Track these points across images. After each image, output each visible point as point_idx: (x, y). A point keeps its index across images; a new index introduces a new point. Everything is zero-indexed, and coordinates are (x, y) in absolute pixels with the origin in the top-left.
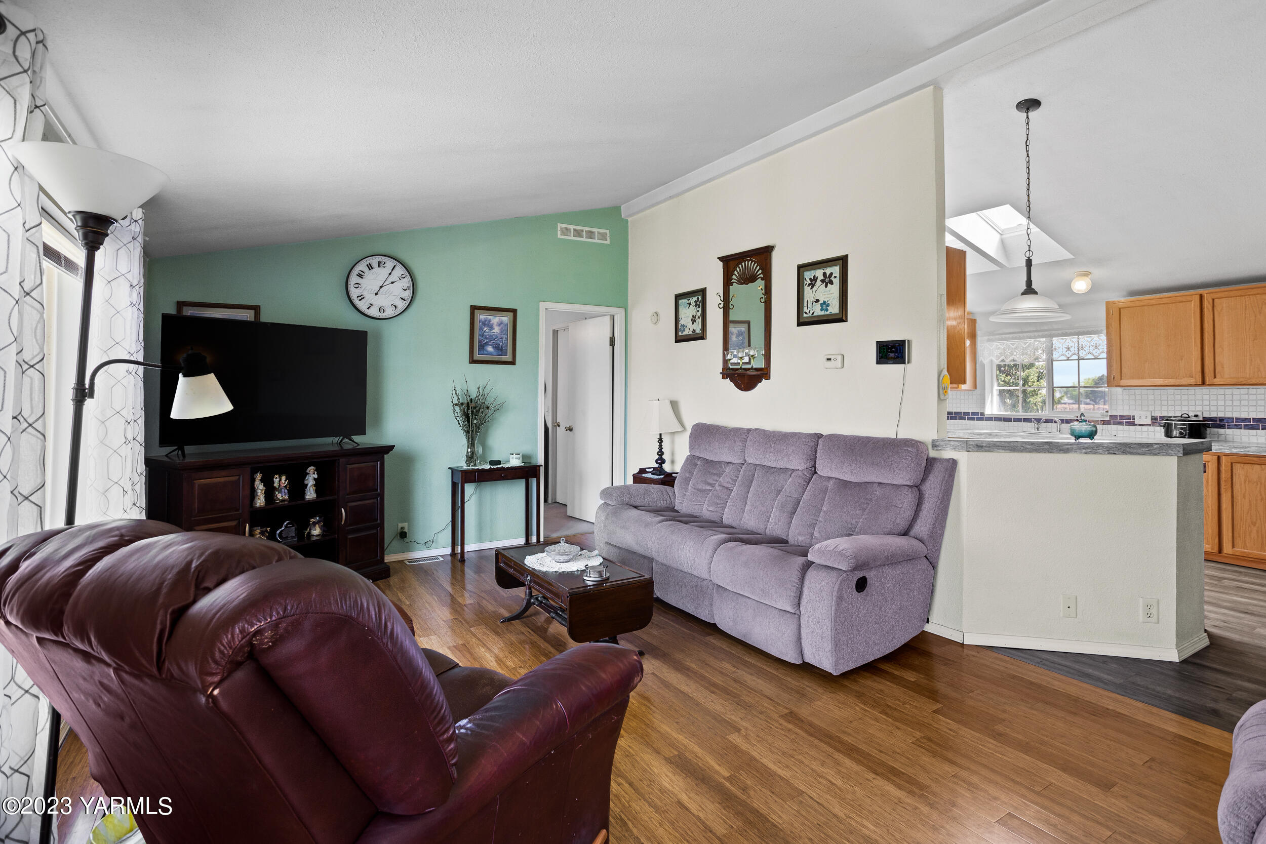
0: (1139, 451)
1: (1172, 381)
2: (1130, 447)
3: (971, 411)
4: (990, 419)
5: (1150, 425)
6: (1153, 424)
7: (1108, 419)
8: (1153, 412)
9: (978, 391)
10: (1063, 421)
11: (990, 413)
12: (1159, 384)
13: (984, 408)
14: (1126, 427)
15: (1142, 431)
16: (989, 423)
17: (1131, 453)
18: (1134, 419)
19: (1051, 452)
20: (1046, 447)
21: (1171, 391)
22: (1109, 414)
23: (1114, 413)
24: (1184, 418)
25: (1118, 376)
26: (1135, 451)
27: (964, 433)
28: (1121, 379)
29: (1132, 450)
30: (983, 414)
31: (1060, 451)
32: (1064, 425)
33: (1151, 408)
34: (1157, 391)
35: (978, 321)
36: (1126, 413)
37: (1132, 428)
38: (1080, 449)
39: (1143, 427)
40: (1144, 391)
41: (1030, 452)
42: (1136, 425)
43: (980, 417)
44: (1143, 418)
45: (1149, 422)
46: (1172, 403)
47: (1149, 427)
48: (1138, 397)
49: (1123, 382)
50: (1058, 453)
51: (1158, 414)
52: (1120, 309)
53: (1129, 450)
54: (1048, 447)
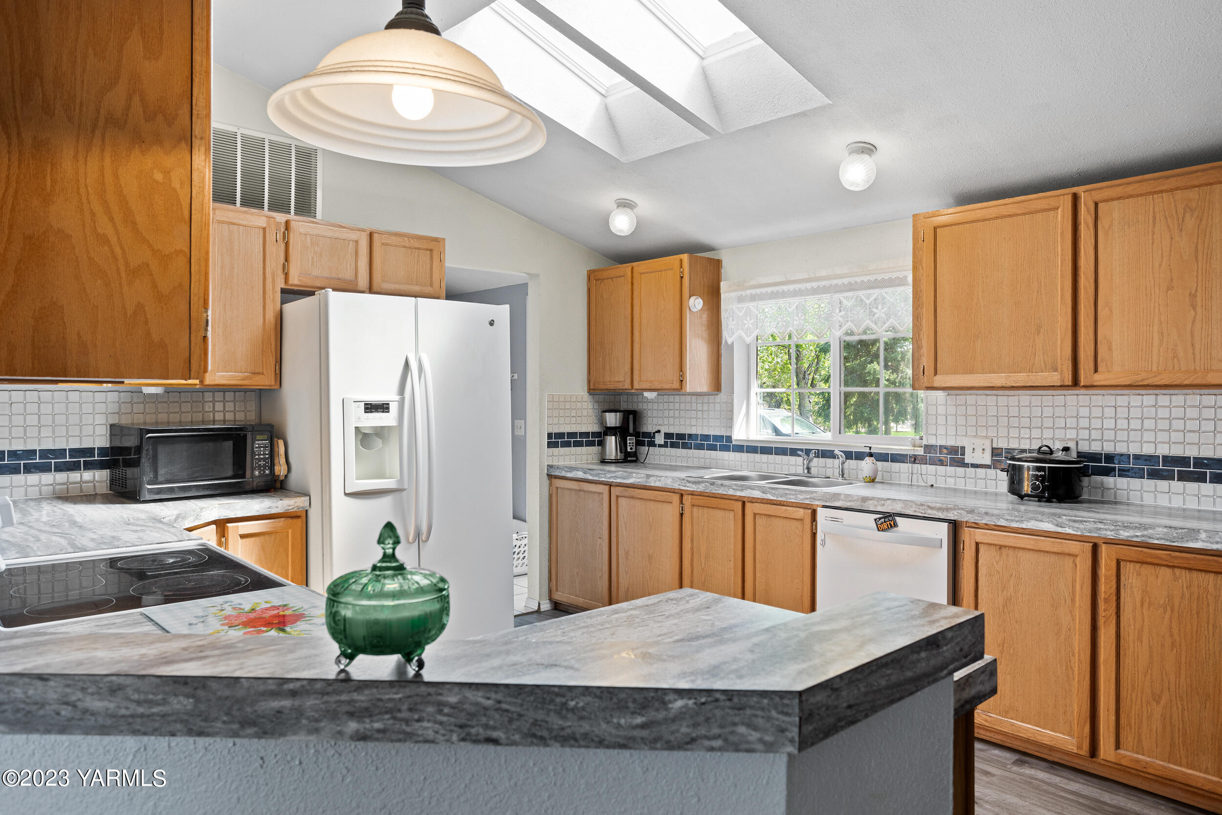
0: (603, 729)
1: (1021, 379)
2: (563, 710)
3: (712, 432)
4: (739, 448)
5: (988, 467)
6: (994, 465)
7: (920, 451)
8: (995, 440)
9: (722, 396)
10: (849, 455)
11: (745, 438)
12: (999, 385)
13: (731, 427)
14: (951, 470)
15: (976, 478)
16: (738, 455)
17: (568, 740)
18: (963, 454)
19: (201, 734)
20: (181, 703)
21: (1025, 398)
22: (924, 442)
23: (932, 441)
24: (1044, 454)
25: (929, 370)
26: (586, 727)
27: (673, 478)
28: (936, 373)
29: (570, 724)
30: (729, 439)
31: (245, 723)
32: (852, 463)
33: (992, 433)
34: (1003, 399)
35: (724, 264)
36: (951, 442)
37: (960, 471)
38: (333, 715)
39: (979, 470)
40: (982, 399)
41: (103, 730)
42: (966, 465)
43: (724, 443)
44: (979, 451)
45: (987, 460)
46: (1025, 422)
47: (988, 470)
48: (971, 411)
49: (939, 381)
50: (235, 735)
51: (1002, 444)
52: (935, 229)
53: (556, 721)
54: (188, 703)
